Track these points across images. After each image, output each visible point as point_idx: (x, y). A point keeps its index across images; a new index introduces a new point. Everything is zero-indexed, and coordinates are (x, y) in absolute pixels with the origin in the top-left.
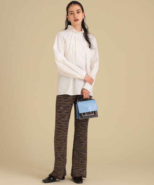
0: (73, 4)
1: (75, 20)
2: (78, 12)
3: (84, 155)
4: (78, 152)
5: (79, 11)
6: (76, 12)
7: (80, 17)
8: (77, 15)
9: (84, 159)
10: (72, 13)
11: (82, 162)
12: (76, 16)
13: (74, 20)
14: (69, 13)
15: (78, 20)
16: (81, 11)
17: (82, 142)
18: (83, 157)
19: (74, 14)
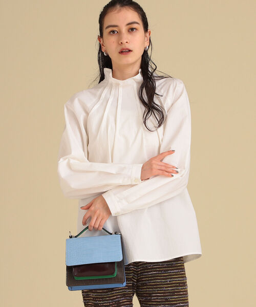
0: (118, 7)
1: (121, 52)
2: (132, 29)
5: (135, 26)
6: (124, 29)
7: (136, 43)
8: (126, 37)
10: (113, 32)
12: (124, 41)
13: (119, 50)
14: (106, 32)
15: (130, 51)
16: (140, 27)
19: (119, 33)
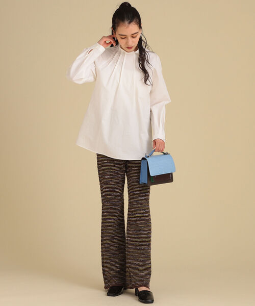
3: (147, 251)
4: (136, 246)
9: (146, 257)
11: (144, 262)
17: (141, 230)
18: (144, 254)
